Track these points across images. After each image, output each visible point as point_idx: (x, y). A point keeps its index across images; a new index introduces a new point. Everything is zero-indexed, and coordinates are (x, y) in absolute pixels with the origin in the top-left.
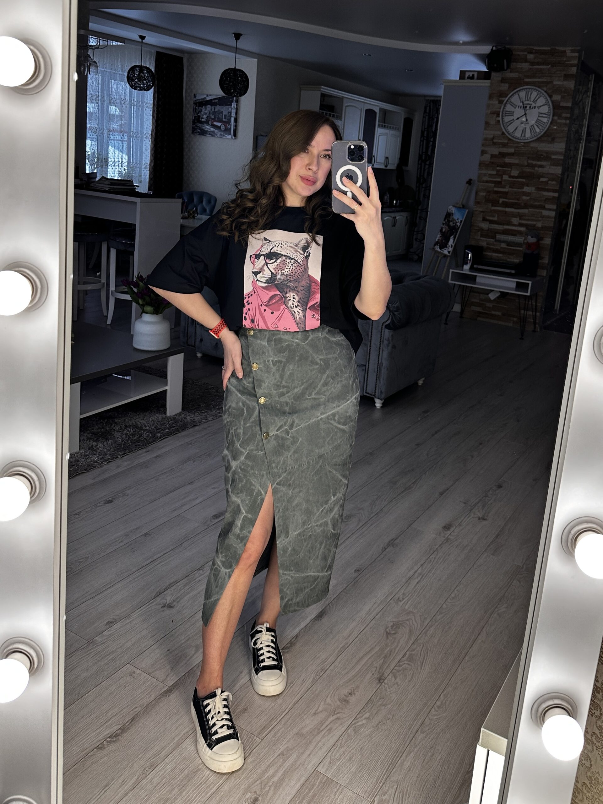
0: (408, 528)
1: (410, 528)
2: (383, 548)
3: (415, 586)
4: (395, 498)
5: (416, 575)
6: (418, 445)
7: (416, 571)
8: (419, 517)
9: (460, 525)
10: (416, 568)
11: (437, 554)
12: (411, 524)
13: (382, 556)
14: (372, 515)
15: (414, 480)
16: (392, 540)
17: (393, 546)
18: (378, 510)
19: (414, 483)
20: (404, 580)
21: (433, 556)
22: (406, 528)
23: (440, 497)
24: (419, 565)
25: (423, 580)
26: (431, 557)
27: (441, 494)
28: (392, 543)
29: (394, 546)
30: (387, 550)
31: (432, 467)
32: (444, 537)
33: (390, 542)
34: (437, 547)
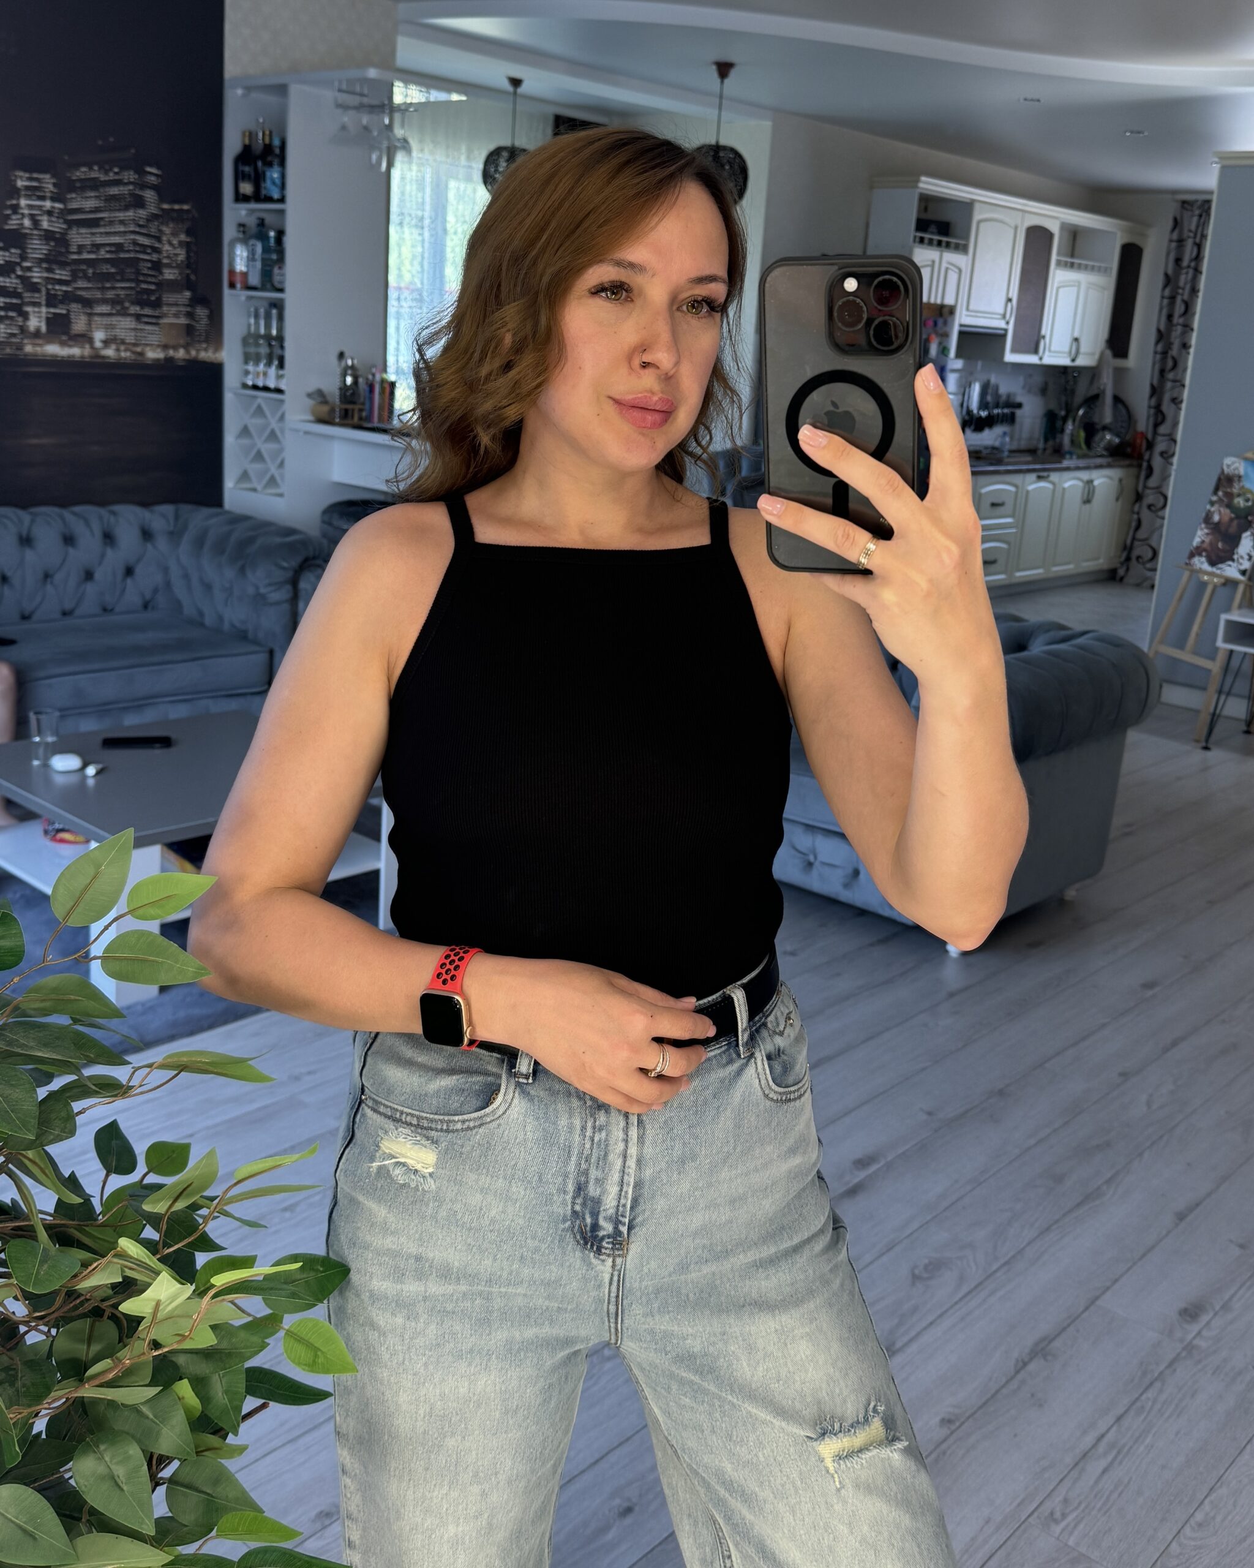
0: (1087, 1308)
1: (1092, 1308)
2: (1017, 1361)
3: (1097, 1482)
4: (1057, 1221)
5: (1102, 1447)
6: (1125, 1075)
7: (1103, 1436)
8: (1116, 1281)
9: (1225, 1307)
10: (1102, 1427)
11: (1161, 1391)
12: (1097, 1298)
13: (1014, 1385)
14: (994, 1267)
15: (1109, 1175)
16: (1043, 1340)
17: (1045, 1357)
18: (1012, 1254)
19: (1108, 1182)
20: (1069, 1460)
21: (1150, 1394)
22: (1081, 1309)
23: (1177, 1225)
24: (1110, 1419)
25: (1121, 1463)
26: (1144, 1397)
27: (1181, 1217)
28: (1041, 1350)
29: (1049, 1358)
30: (1031, 1367)
31: (1161, 1137)
32: (1181, 1340)
33: (1037, 1344)
34: (1162, 1368)
